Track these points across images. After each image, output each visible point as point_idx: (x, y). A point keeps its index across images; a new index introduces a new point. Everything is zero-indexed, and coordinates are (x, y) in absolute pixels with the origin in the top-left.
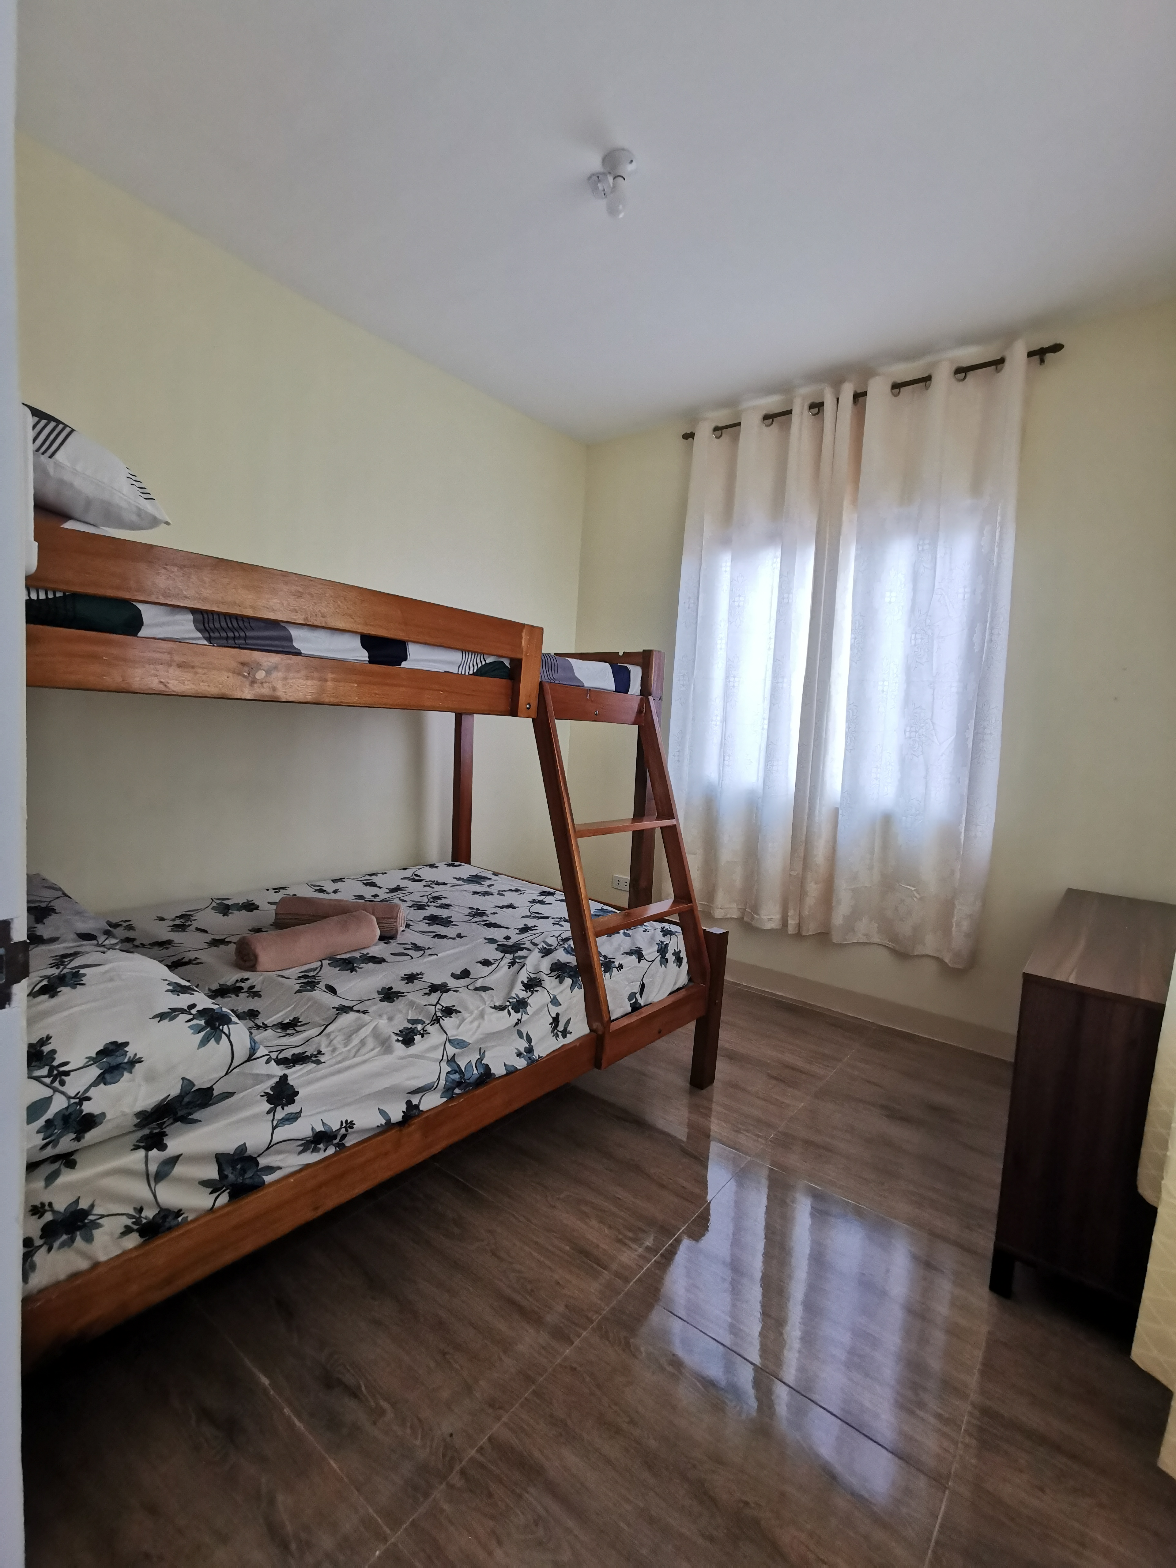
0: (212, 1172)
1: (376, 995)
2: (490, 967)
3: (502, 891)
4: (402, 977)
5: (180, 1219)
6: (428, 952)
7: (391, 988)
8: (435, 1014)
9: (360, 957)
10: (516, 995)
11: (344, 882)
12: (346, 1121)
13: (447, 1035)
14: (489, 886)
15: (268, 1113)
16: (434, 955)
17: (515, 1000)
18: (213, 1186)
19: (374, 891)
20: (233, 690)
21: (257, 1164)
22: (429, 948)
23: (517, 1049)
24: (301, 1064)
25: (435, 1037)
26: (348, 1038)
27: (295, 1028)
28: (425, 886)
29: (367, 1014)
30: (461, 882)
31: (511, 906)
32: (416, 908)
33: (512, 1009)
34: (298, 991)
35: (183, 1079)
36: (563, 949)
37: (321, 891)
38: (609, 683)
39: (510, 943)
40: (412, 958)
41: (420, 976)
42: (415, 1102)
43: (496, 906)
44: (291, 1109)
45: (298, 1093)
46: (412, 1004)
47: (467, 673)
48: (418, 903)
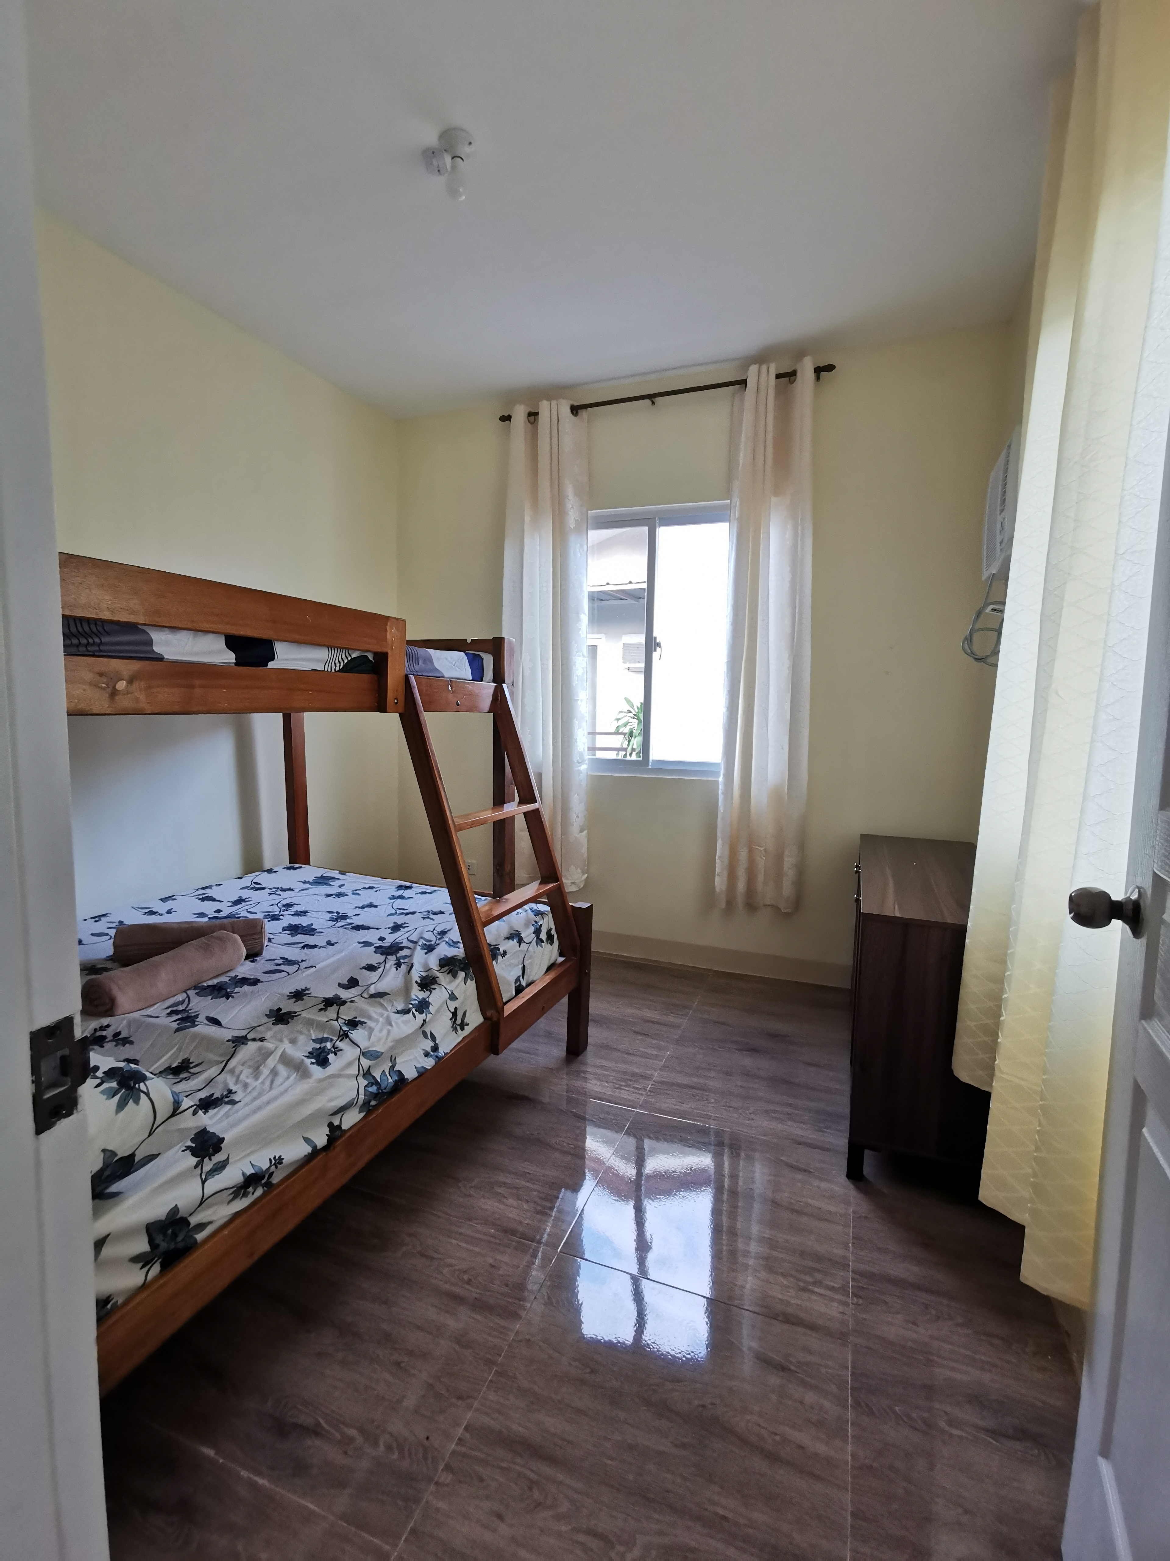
0: (142, 1245)
1: (265, 1020)
2: (377, 972)
3: (356, 890)
4: (288, 996)
5: (109, 1306)
6: (303, 965)
7: (280, 1009)
8: (341, 1028)
9: (229, 980)
10: (416, 996)
11: (175, 899)
12: (275, 1157)
13: (360, 1048)
14: (340, 886)
15: (196, 1167)
16: (312, 967)
17: (417, 1002)
18: (142, 1260)
19: (215, 906)
20: (92, 705)
21: (189, 1223)
22: (302, 961)
23: (423, 1050)
24: (215, 1108)
25: (349, 1052)
26: (256, 1072)
27: (190, 1070)
28: (270, 894)
29: (265, 1041)
30: (308, 886)
31: (371, 905)
32: (269, 919)
33: (416, 1011)
34: (177, 1030)
35: (104, 1151)
36: (445, 942)
37: (152, 913)
38: (466, 672)
39: (387, 943)
40: (289, 974)
41: (307, 992)
42: (336, 1123)
43: (356, 907)
44: (219, 1157)
45: (223, 1139)
46: (310, 1023)
47: (333, 671)
48: (270, 914)
